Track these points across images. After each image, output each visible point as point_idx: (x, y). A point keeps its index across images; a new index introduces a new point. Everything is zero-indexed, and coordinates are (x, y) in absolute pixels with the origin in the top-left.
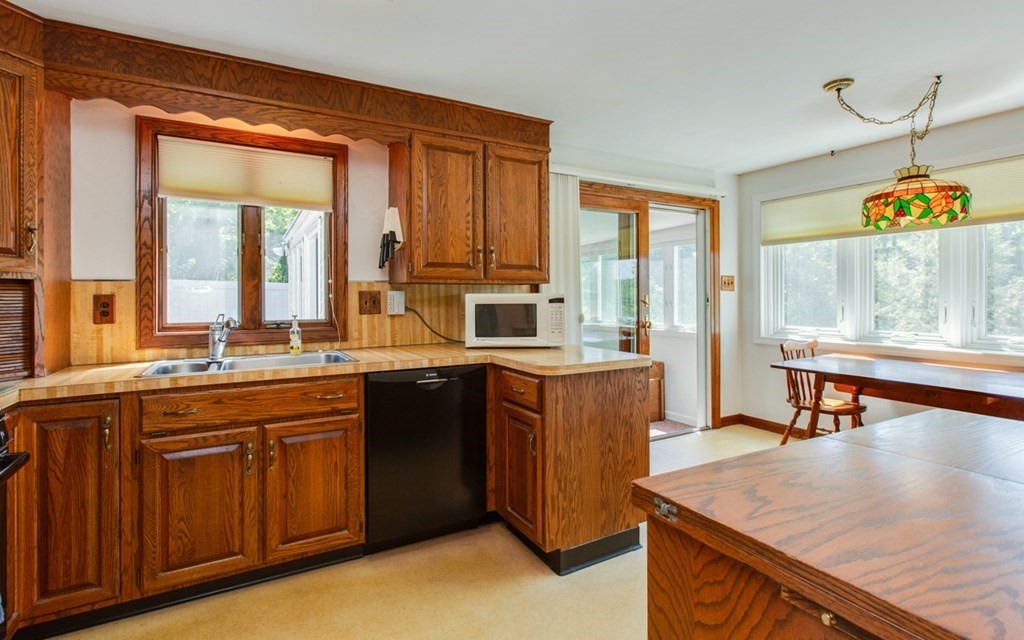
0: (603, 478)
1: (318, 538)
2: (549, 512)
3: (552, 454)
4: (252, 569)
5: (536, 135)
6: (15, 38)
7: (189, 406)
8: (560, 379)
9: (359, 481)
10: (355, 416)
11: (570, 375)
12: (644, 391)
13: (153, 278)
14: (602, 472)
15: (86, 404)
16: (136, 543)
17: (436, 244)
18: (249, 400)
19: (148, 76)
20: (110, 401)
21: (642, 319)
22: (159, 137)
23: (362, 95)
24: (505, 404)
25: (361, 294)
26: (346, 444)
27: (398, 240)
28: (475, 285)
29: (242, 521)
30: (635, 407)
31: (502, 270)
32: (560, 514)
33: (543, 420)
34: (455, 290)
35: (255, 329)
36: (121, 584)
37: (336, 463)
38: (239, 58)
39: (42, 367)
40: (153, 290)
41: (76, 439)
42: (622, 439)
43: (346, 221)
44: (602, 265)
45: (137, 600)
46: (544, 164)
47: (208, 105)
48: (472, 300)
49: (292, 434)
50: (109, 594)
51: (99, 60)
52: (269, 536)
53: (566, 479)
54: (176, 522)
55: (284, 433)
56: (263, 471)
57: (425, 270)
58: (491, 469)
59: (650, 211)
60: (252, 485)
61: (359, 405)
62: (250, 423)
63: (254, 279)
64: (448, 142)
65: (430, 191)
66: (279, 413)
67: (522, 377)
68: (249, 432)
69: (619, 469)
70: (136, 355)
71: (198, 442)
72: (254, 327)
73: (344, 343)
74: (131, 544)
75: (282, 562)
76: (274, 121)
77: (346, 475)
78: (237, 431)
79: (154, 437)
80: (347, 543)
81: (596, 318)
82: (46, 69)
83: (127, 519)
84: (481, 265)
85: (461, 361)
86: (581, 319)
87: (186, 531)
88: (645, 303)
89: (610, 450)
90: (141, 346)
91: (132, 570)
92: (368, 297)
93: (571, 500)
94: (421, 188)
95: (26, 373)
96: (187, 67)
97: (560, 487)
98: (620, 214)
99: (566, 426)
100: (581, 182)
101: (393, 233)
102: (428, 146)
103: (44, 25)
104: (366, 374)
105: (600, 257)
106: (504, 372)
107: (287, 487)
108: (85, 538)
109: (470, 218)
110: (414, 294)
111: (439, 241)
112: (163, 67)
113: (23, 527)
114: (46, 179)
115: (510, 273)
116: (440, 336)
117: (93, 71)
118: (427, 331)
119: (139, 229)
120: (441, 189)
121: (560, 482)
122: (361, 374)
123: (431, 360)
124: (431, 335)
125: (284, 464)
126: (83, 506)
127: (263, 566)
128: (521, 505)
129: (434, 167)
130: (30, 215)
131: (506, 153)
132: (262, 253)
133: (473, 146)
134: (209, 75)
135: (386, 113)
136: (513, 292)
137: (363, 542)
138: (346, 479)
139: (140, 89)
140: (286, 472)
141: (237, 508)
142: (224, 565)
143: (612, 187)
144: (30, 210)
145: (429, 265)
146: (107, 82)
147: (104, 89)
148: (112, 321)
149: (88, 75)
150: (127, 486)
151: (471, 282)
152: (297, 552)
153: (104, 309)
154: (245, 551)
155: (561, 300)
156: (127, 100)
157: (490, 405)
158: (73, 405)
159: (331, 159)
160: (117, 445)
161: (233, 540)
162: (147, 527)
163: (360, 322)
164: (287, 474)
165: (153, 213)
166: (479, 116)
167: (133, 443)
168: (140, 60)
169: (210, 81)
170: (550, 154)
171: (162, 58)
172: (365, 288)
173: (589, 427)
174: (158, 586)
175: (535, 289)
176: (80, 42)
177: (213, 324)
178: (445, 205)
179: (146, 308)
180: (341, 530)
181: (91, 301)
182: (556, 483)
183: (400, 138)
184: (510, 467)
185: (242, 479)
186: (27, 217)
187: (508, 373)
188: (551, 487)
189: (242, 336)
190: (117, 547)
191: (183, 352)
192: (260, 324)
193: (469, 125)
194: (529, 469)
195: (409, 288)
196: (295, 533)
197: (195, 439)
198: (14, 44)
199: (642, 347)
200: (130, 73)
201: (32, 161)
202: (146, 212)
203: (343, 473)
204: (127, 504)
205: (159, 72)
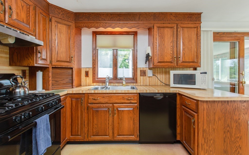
0: (225, 141)
1: (126, 136)
2: (200, 149)
3: (202, 129)
4: (111, 140)
5: (196, 18)
6: (69, 18)
7: (97, 98)
8: (205, 102)
9: (137, 123)
10: (136, 105)
11: (210, 101)
12: (246, 110)
13: (95, 67)
14: (224, 139)
15: (79, 95)
16: (87, 128)
17: (161, 56)
18: (110, 98)
19: (93, 21)
20: (83, 95)
21: (241, 80)
22: (97, 35)
23: (140, 16)
24: (183, 107)
25: (141, 71)
26: (134, 112)
27: (150, 55)
28: (174, 68)
29: (109, 128)
30: (241, 116)
31: (183, 63)
32: (205, 151)
33: (198, 116)
34: (168, 70)
35: (116, 79)
36: (85, 136)
37: (131, 117)
38: (110, 13)
39: (74, 86)
40: (95, 70)
41: (77, 102)
42: (234, 128)
43: (137, 51)
44: (221, 61)
45: (87, 141)
46: (199, 27)
47: (104, 25)
48: (172, 73)
49: (120, 107)
50: (82, 138)
51: (84, 19)
52: (115, 133)
53: (208, 139)
54: (95, 125)
55: (118, 107)
56: (113, 116)
57: (158, 64)
58: (178, 127)
59: (245, 40)
60: (111, 119)
61: (137, 102)
62: (111, 103)
63: (116, 67)
64: (165, 25)
65: (159, 40)
66: (117, 102)
67: (189, 99)
68: (110, 106)
69: (233, 139)
70: (92, 84)
71: (99, 107)
72: (115, 79)
73: (136, 84)
74: (86, 128)
75: (118, 140)
76: (118, 27)
77: (134, 121)
78: (108, 105)
79: (91, 104)
80: (134, 140)
81: (219, 79)
82: (75, 23)
83: (86, 122)
84: (176, 62)
85: (168, 92)
86: (213, 79)
87: (97, 128)
88: (242, 74)
89: (228, 131)
90: (93, 82)
91: (87, 134)
92: (143, 72)
93: (210, 147)
94: (156, 40)
95: (72, 87)
96: (100, 17)
97: (205, 141)
98: (230, 43)
99: (208, 119)
100: (213, 33)
101: (148, 54)
102: (159, 27)
103: (75, 14)
104: (139, 93)
105: (220, 59)
106: (183, 96)
107: (119, 121)
108: (78, 125)
109: (172, 48)
110: (155, 71)
111: (162, 55)
112: (95, 18)
113: (68, 120)
114: (75, 47)
115: (186, 64)
116: (163, 83)
117: (82, 22)
118: (159, 81)
119: (93, 56)
120: (163, 39)
121: (205, 139)
122: (138, 93)
123: (158, 91)
124: (160, 83)
125: (118, 115)
126: (78, 117)
127: (113, 140)
128: (189, 142)
129: (160, 33)
130: (72, 54)
131: (185, 26)
132: (117, 61)
133: (173, 25)
134: (104, 18)
135: (147, 20)
136: (187, 70)
137: (138, 140)
138: (134, 122)
139: (91, 24)
140: (119, 117)
141: (107, 124)
142: (105, 138)
143: (227, 33)
144: (72, 53)
145: (159, 62)
146: (85, 24)
147: (85, 25)
148: (88, 77)
149: (82, 23)
150: (86, 114)
151: (172, 67)
152: (121, 139)
153: (87, 74)
154: (109, 135)
155: (206, 73)
156: (89, 27)
157: (178, 106)
158: (77, 95)
159: (133, 35)
160: (84, 105)
161: (107, 132)
162: (89, 125)
163: (140, 78)
164: (119, 118)
165: (96, 53)
166: (175, 16)
167: (87, 105)
168: (91, 18)
169: (104, 19)
170: (201, 24)
171: (95, 16)
172: (142, 69)
173: (218, 121)
174: (91, 139)
175: (195, 69)
176: (80, 16)
177: (106, 78)
178: (164, 44)
179: (94, 74)
180: (132, 135)
181: (85, 72)
182: (203, 140)
183: (150, 26)
184: (185, 129)
185: (109, 117)
186: (71, 55)
187: (184, 97)
188: (201, 141)
189: (113, 81)
190: (84, 128)
191: (101, 84)
192: (117, 78)
193: (172, 19)
194: (192, 131)
195: (154, 69)
196: (121, 134)
197: (99, 106)
198: (70, 19)
199: (241, 91)
200: (89, 21)
201: (72, 43)
202: (94, 53)
203: (133, 120)
204: (86, 118)
205: (94, 19)
